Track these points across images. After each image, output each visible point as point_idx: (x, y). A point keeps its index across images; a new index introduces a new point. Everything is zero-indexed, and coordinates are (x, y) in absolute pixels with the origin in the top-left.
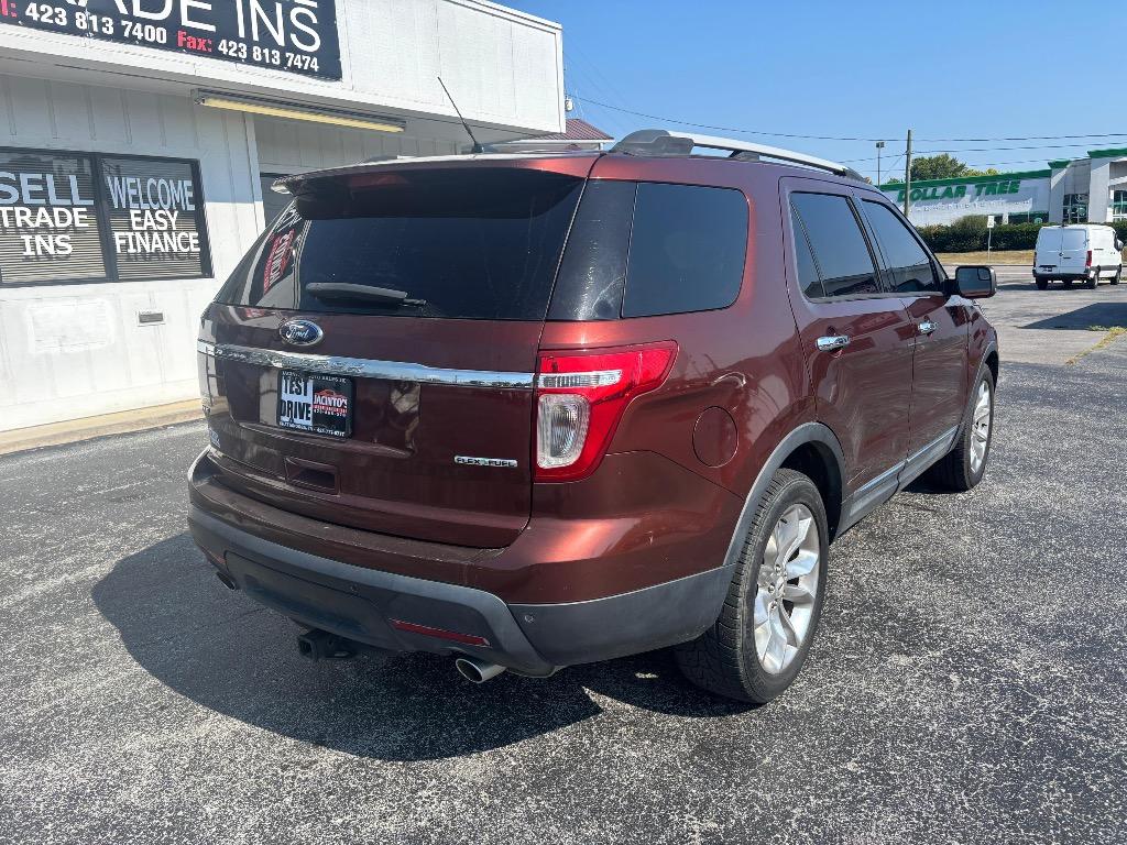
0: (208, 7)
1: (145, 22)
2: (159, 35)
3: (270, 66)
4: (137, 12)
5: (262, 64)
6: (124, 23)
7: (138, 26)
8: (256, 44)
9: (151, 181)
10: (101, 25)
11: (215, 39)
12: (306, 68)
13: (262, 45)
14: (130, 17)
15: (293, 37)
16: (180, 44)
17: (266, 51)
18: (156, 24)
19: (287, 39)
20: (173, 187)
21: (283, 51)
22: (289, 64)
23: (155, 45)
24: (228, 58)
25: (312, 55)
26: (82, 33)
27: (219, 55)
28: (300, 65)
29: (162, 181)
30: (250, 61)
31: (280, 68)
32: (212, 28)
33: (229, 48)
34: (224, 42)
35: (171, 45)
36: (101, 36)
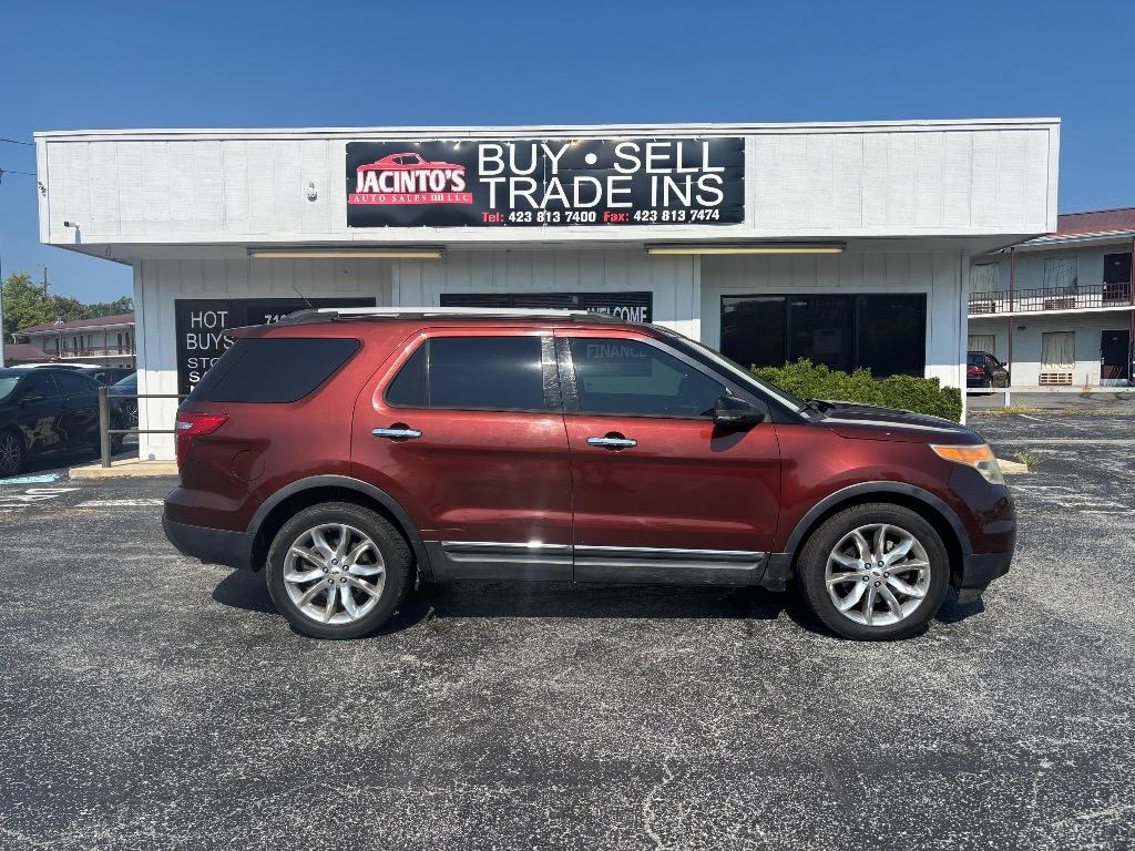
0: (628, 191)
1: (580, 210)
2: (592, 216)
3: (677, 222)
4: (577, 204)
5: (670, 222)
6: (567, 213)
7: (577, 213)
8: (666, 208)
9: (617, 309)
10: (552, 217)
11: (632, 211)
12: (708, 218)
13: (670, 208)
14: (573, 209)
15: (699, 198)
16: (605, 219)
17: (674, 213)
18: (588, 210)
19: (693, 199)
20: (632, 312)
21: (688, 210)
22: (693, 218)
23: (588, 224)
24: (641, 223)
25: (714, 208)
26: (540, 224)
27: (633, 222)
28: (702, 217)
29: (625, 309)
30: (659, 221)
31: (685, 222)
32: (630, 205)
33: (642, 216)
34: (639, 212)
35: (600, 222)
36: (552, 224)
